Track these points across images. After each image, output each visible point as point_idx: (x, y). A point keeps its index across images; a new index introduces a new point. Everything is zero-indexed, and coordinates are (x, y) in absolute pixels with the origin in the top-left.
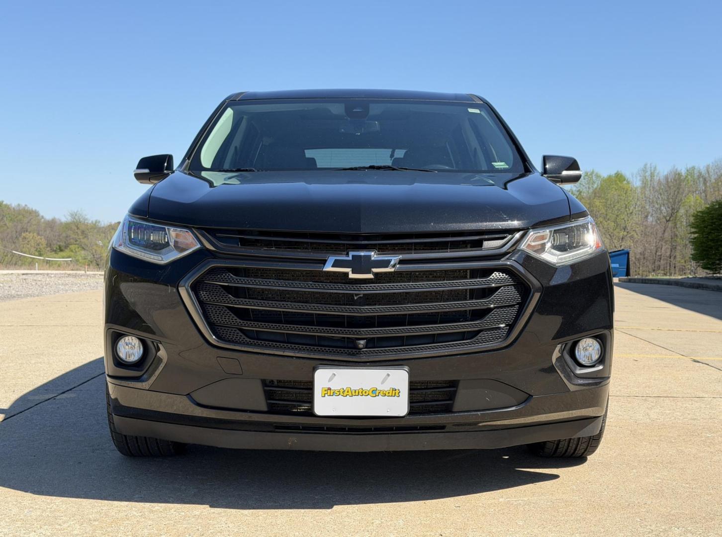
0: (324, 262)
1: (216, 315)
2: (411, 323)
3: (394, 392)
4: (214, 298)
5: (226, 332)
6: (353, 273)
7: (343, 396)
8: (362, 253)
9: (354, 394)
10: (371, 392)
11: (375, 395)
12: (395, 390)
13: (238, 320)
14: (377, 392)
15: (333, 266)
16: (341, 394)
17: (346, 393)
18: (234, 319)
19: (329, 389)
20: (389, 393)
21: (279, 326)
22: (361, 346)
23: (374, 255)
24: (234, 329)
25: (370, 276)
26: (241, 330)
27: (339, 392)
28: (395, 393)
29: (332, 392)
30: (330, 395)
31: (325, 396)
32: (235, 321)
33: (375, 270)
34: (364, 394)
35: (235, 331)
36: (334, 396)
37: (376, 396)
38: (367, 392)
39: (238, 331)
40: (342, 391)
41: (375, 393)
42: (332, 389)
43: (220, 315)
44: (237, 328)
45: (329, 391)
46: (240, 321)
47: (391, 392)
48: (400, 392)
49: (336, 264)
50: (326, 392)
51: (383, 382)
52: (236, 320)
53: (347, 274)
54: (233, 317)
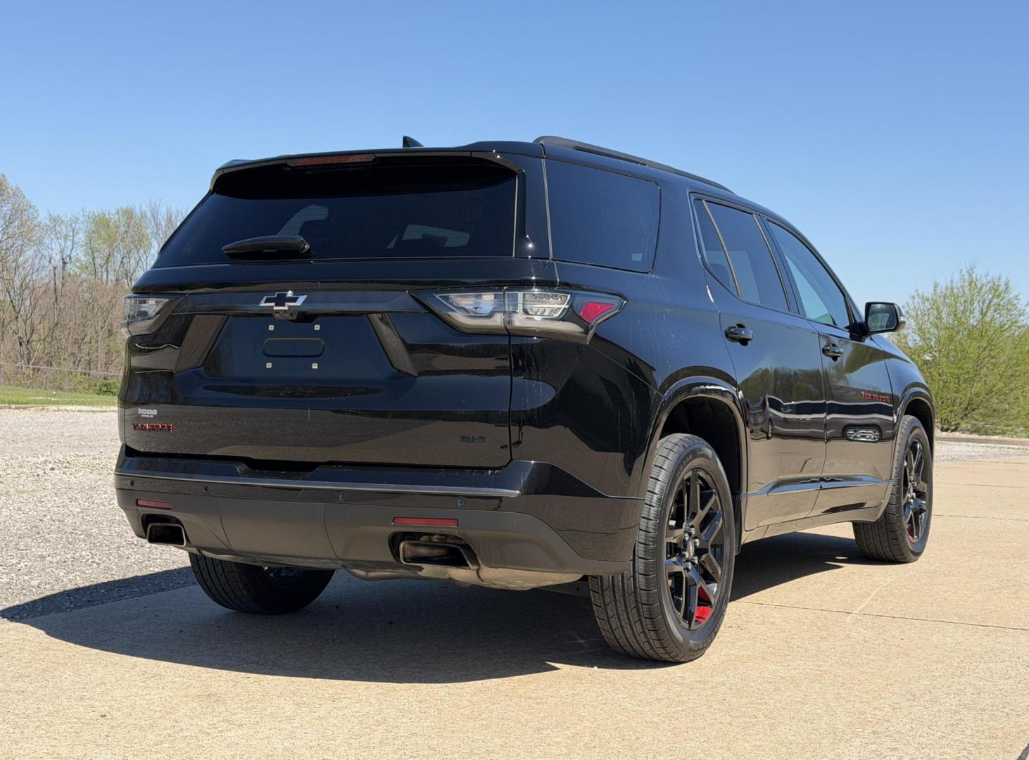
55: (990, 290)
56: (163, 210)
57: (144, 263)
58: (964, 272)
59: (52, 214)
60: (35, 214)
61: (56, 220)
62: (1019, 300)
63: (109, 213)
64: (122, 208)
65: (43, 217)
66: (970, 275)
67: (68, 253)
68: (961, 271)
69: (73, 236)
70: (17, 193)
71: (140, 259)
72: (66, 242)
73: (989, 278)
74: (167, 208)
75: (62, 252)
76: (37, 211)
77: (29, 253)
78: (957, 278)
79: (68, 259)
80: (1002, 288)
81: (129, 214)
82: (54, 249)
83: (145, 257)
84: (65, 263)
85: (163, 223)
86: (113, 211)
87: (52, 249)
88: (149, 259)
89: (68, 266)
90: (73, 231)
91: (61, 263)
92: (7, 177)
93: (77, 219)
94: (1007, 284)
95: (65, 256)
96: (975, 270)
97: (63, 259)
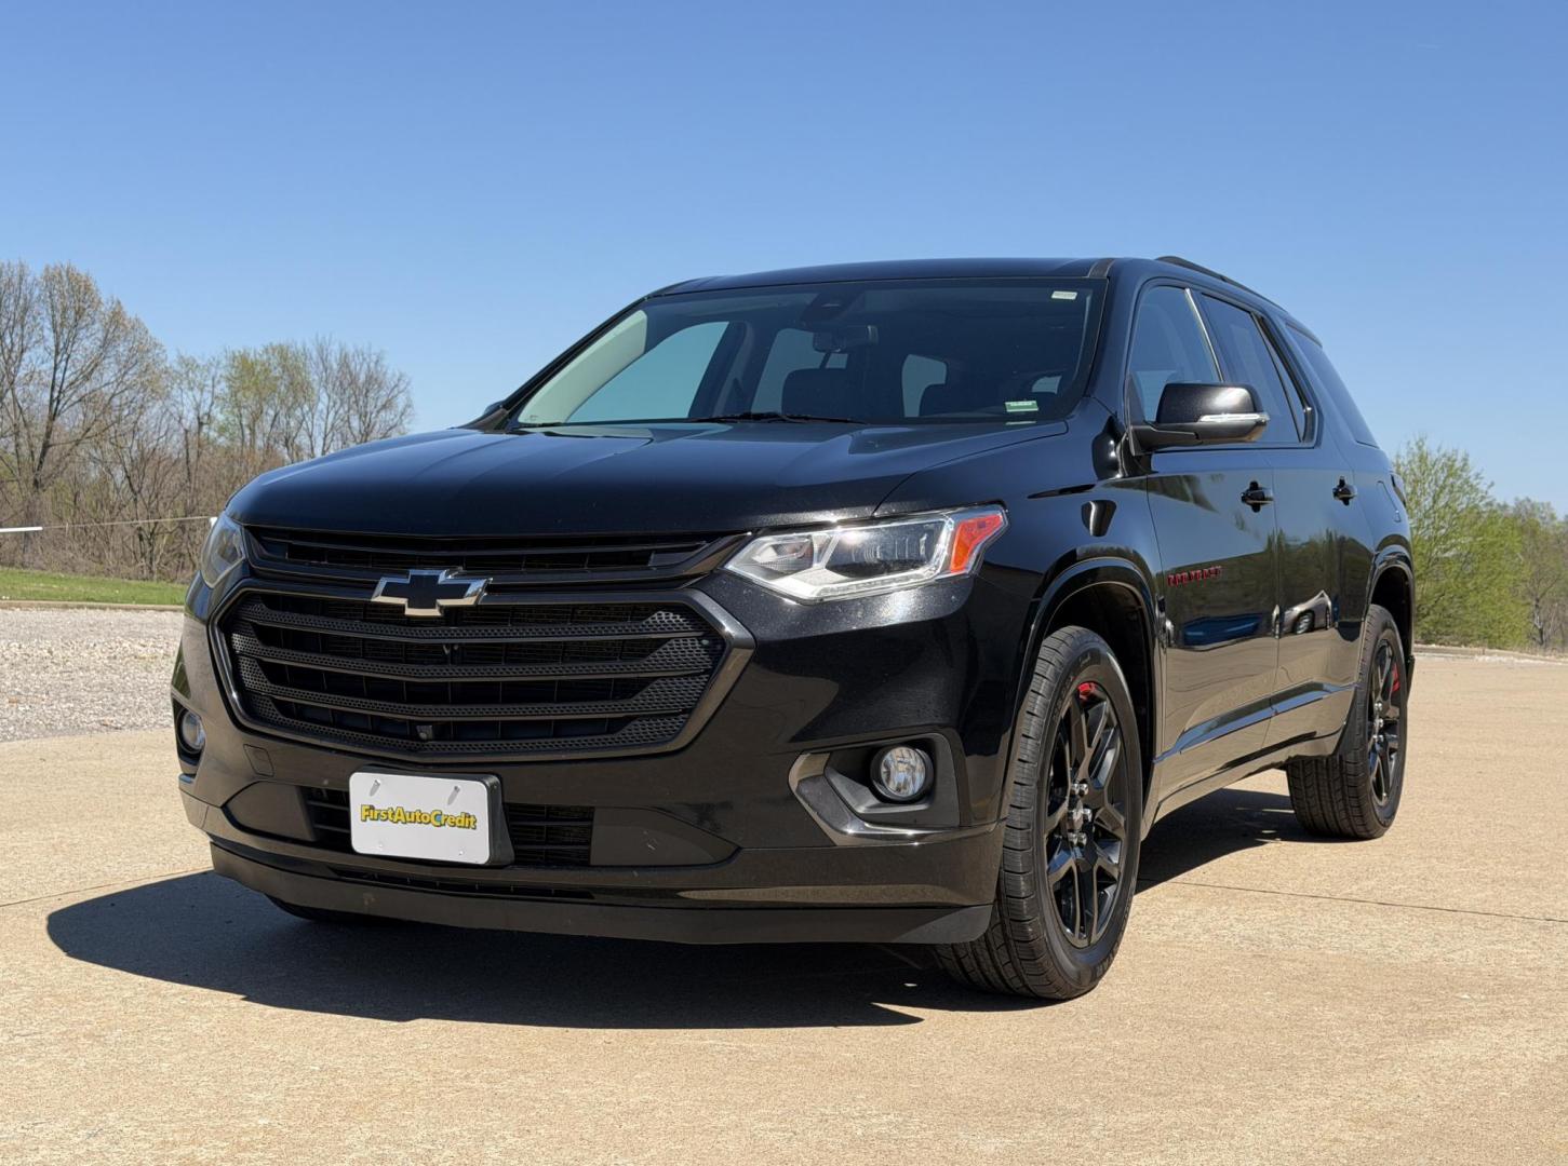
0: (373, 586)
1: (249, 674)
2: (508, 700)
3: (467, 819)
6: (410, 607)
7: (391, 821)
8: (426, 573)
9: (408, 819)
10: (433, 817)
11: (438, 823)
14: (443, 818)
15: (384, 594)
16: (390, 818)
17: (396, 817)
18: (265, 681)
19: (372, 808)
20: (460, 821)
22: (423, 735)
23: (444, 577)
24: (267, 699)
25: (435, 612)
26: (274, 701)
27: (386, 813)
28: (467, 821)
29: (376, 813)
30: (373, 819)
31: (365, 821)
32: (265, 684)
33: (443, 602)
34: (423, 820)
35: (268, 701)
36: (379, 822)
37: (441, 825)
38: (428, 816)
39: (271, 702)
40: (390, 812)
41: (439, 819)
42: (376, 807)
43: (253, 674)
44: (269, 697)
45: (371, 810)
46: (270, 684)
47: (463, 819)
48: (475, 822)
49: (389, 590)
50: (367, 813)
51: (450, 801)
52: (267, 683)
53: (402, 608)
54: (264, 678)
55: (1442, 468)
56: (335, 348)
57: (310, 423)
58: (1413, 445)
59: (183, 354)
60: (162, 356)
61: (189, 364)
62: (1482, 478)
63: (255, 351)
64: (271, 344)
65: (171, 360)
66: (1420, 448)
67: (206, 409)
68: (1409, 443)
69: (213, 386)
70: (137, 325)
71: (304, 419)
72: (202, 394)
73: (1442, 452)
74: (340, 345)
75: (197, 408)
76: (164, 351)
77: (155, 409)
78: (1403, 452)
79: (206, 418)
80: (1458, 464)
81: (282, 353)
82: (187, 404)
83: (310, 415)
84: (201, 424)
85: (335, 366)
86: (260, 350)
87: (183, 404)
88: (315, 417)
89: (205, 429)
90: (213, 380)
91: (195, 424)
92: (123, 304)
93: (219, 363)
94: (1465, 460)
95: (201, 413)
96: (1426, 443)
97: (198, 418)
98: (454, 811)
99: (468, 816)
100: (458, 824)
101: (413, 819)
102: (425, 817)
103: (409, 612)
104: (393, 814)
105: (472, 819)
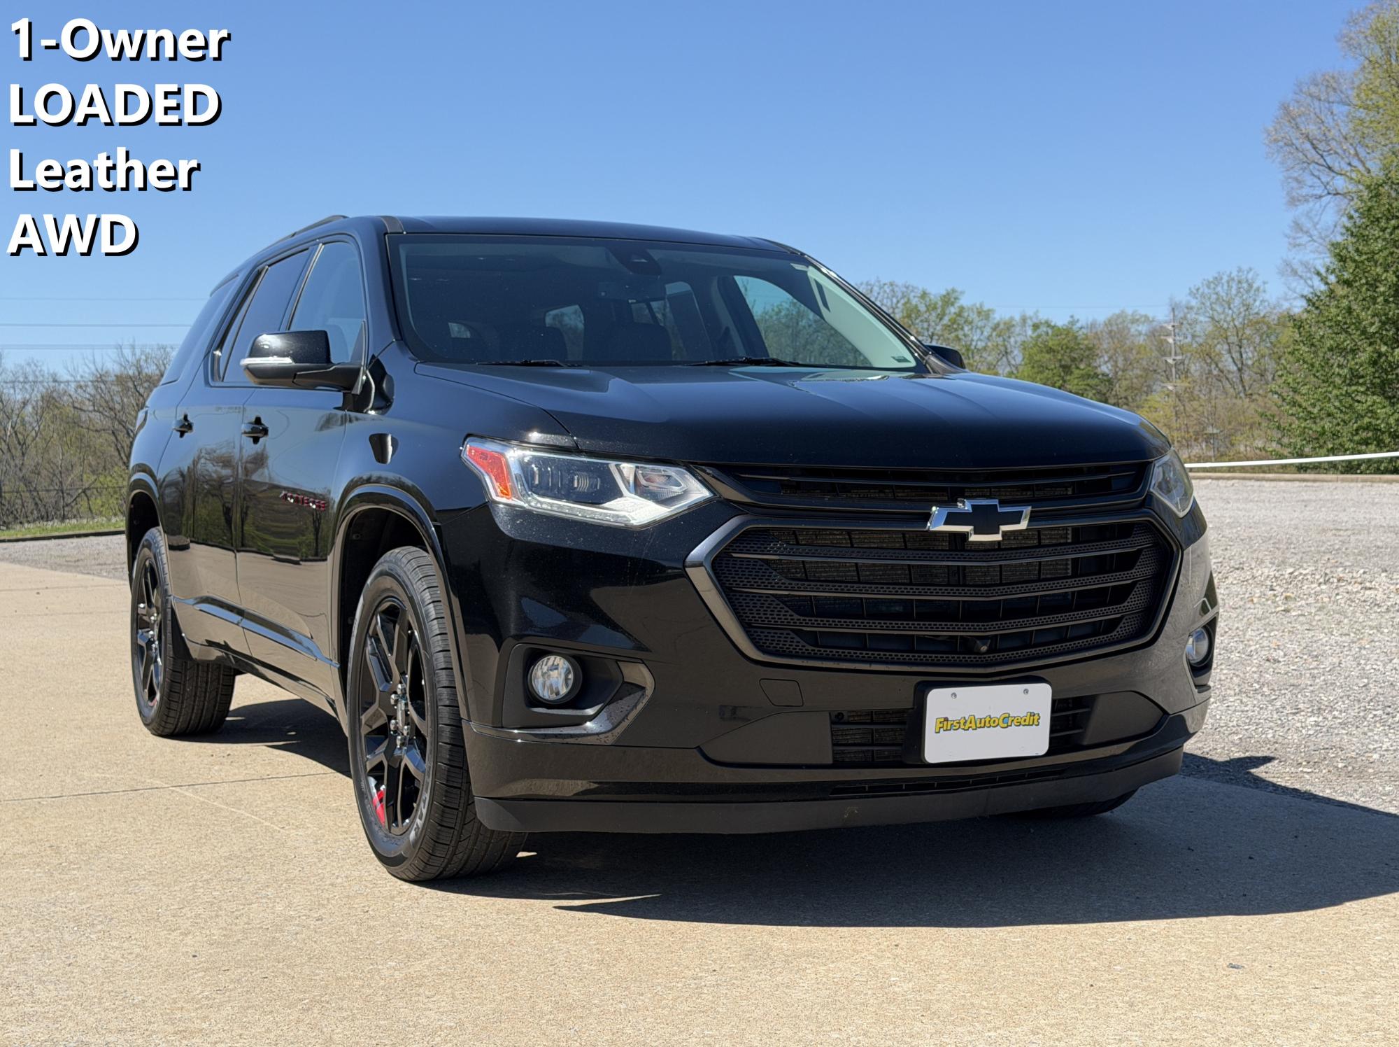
1: (755, 609)
3: (1032, 718)
4: (753, 581)
5: (772, 637)
6: (975, 533)
7: (963, 729)
8: (985, 502)
9: (978, 725)
10: (1001, 720)
11: (1006, 725)
12: (1034, 715)
13: (796, 617)
14: (1010, 719)
15: (945, 523)
16: (962, 726)
17: (968, 725)
18: (788, 614)
19: (946, 719)
20: (1025, 720)
21: (857, 622)
22: (983, 649)
24: (785, 632)
25: (998, 538)
26: (798, 632)
27: (959, 723)
29: (949, 723)
30: (947, 730)
31: (939, 732)
32: (790, 618)
33: (1004, 528)
34: (992, 724)
35: (787, 634)
36: (952, 731)
37: (1008, 726)
38: (997, 720)
39: (792, 635)
40: (962, 721)
41: (1007, 721)
42: (950, 719)
43: (762, 609)
44: (791, 630)
45: (945, 723)
46: (799, 617)
47: (1027, 718)
49: (950, 520)
50: (941, 725)
52: (791, 616)
54: (787, 612)
98: (1019, 711)
99: (1032, 714)
100: (1023, 723)
101: (982, 725)
102: (994, 721)
103: (974, 538)
104: (966, 722)
105: (1036, 717)
